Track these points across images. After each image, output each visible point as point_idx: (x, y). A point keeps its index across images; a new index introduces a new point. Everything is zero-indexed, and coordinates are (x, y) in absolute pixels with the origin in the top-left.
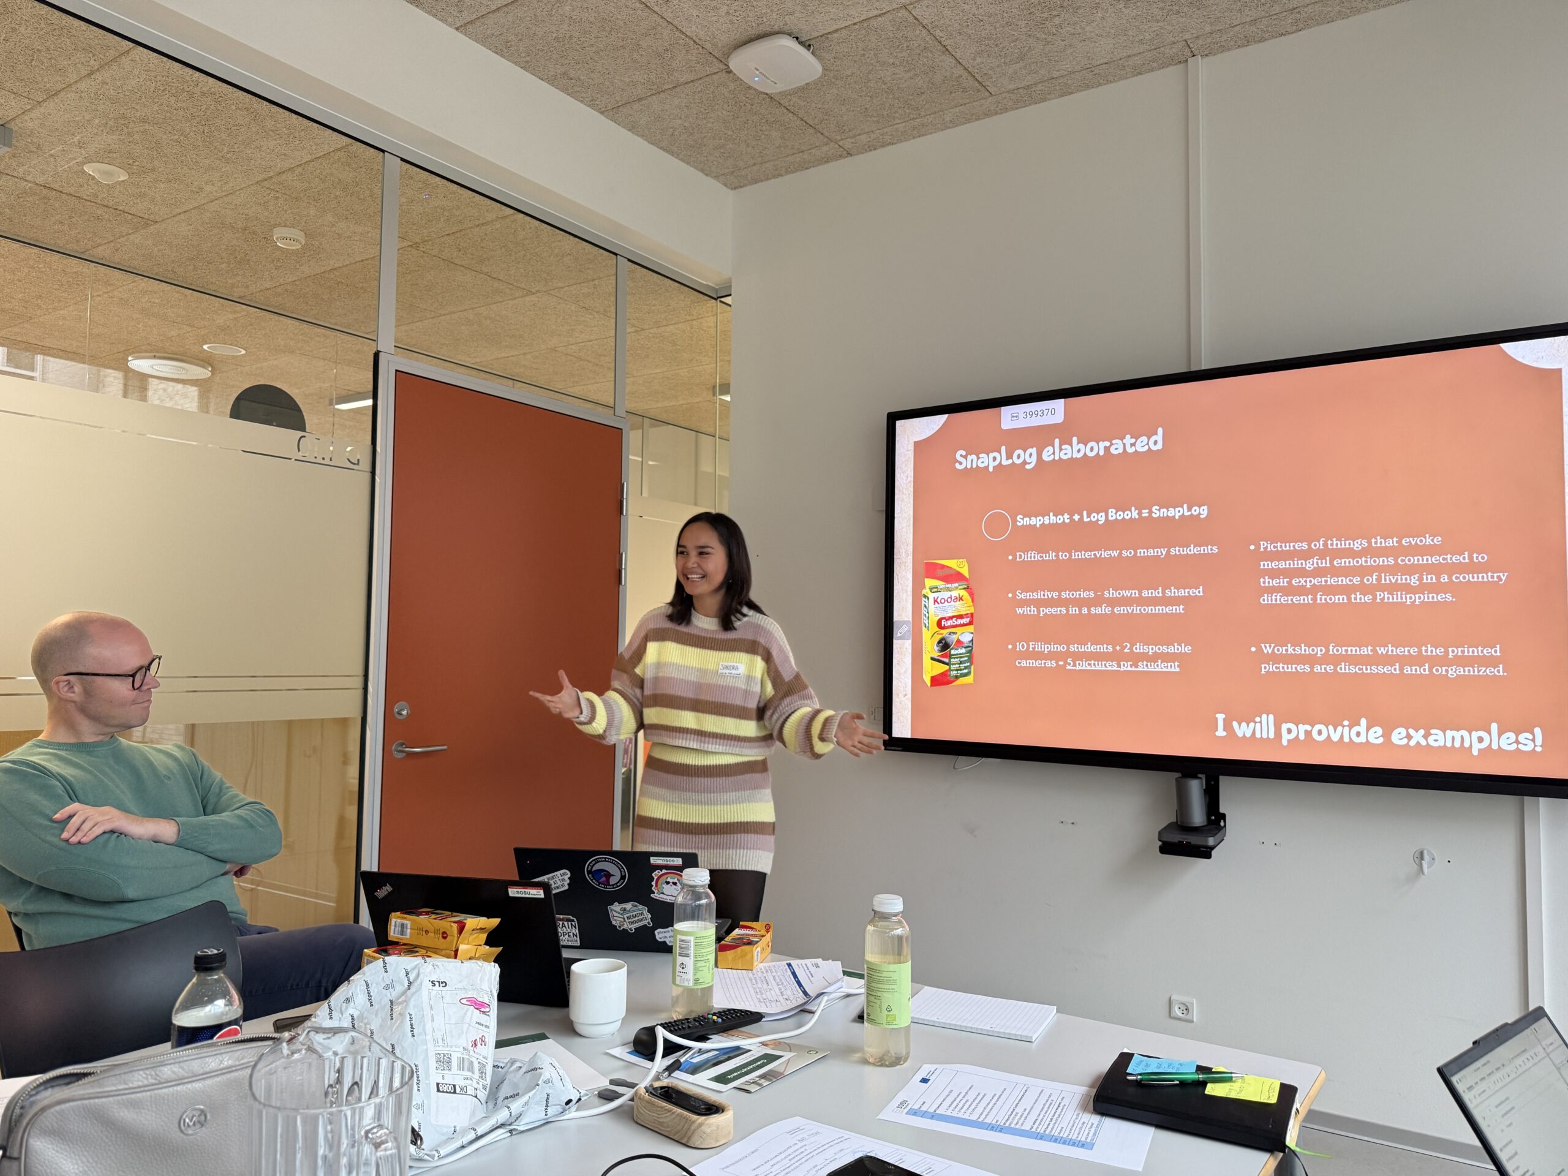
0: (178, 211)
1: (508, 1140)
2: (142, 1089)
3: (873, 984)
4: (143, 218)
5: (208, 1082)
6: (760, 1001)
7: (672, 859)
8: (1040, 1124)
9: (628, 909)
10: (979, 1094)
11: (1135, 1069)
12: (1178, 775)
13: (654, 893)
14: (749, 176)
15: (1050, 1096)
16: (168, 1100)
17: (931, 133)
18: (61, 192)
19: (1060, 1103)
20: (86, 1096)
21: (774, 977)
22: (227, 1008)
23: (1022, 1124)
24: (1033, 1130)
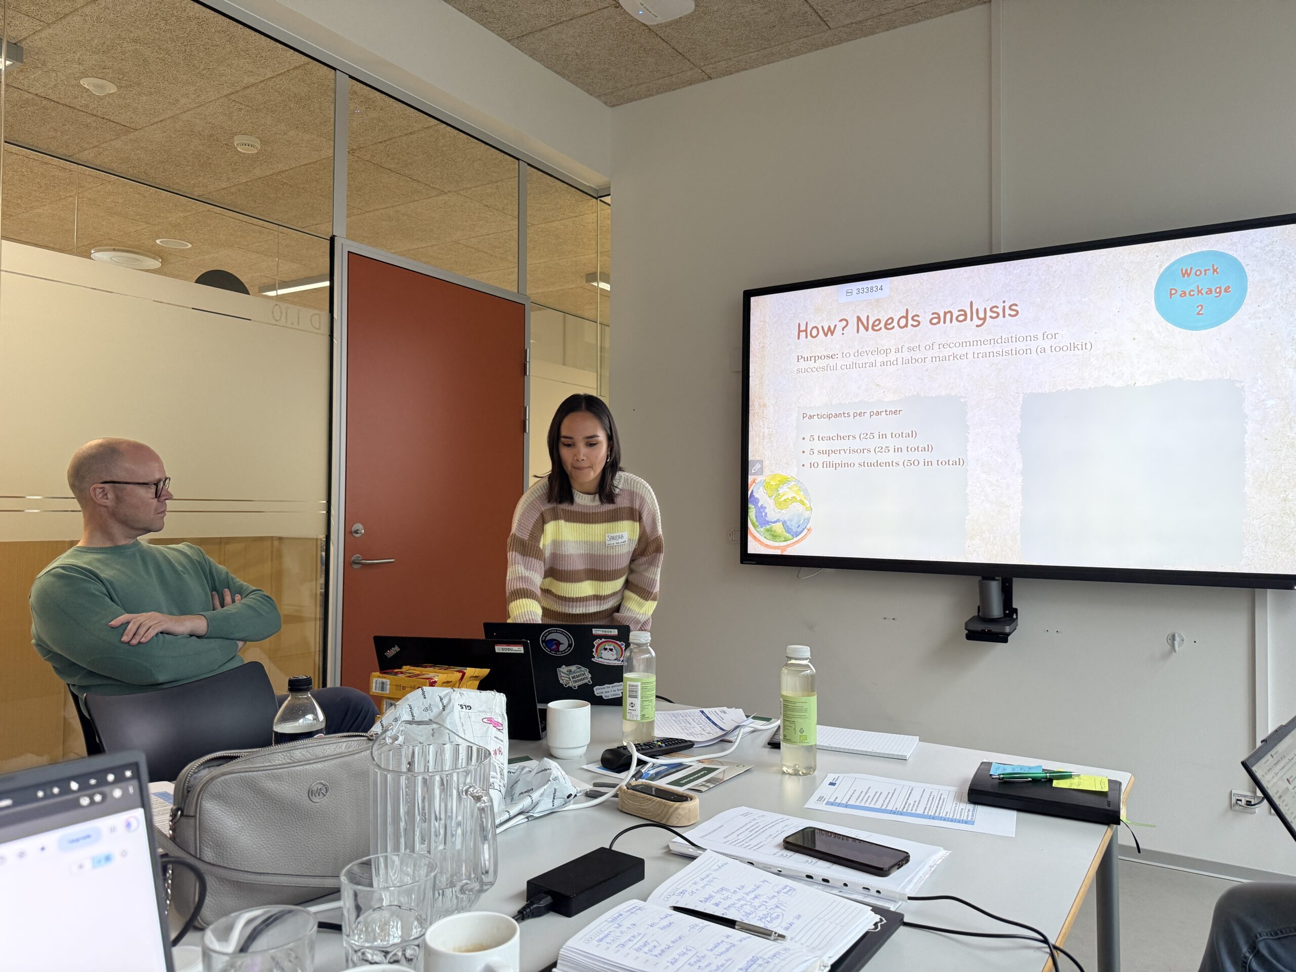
0: (156, 120)
1: (526, 824)
2: (282, 766)
3: (789, 713)
4: (125, 126)
5: (326, 763)
6: (688, 734)
7: (610, 630)
8: (929, 810)
9: (573, 670)
10: (877, 792)
11: (995, 772)
12: (980, 578)
13: (594, 657)
14: (626, 96)
15: (931, 793)
16: (300, 775)
17: (778, 61)
18: (59, 103)
19: (940, 797)
20: (243, 770)
21: (693, 720)
22: (315, 722)
23: (916, 810)
24: (926, 813)
